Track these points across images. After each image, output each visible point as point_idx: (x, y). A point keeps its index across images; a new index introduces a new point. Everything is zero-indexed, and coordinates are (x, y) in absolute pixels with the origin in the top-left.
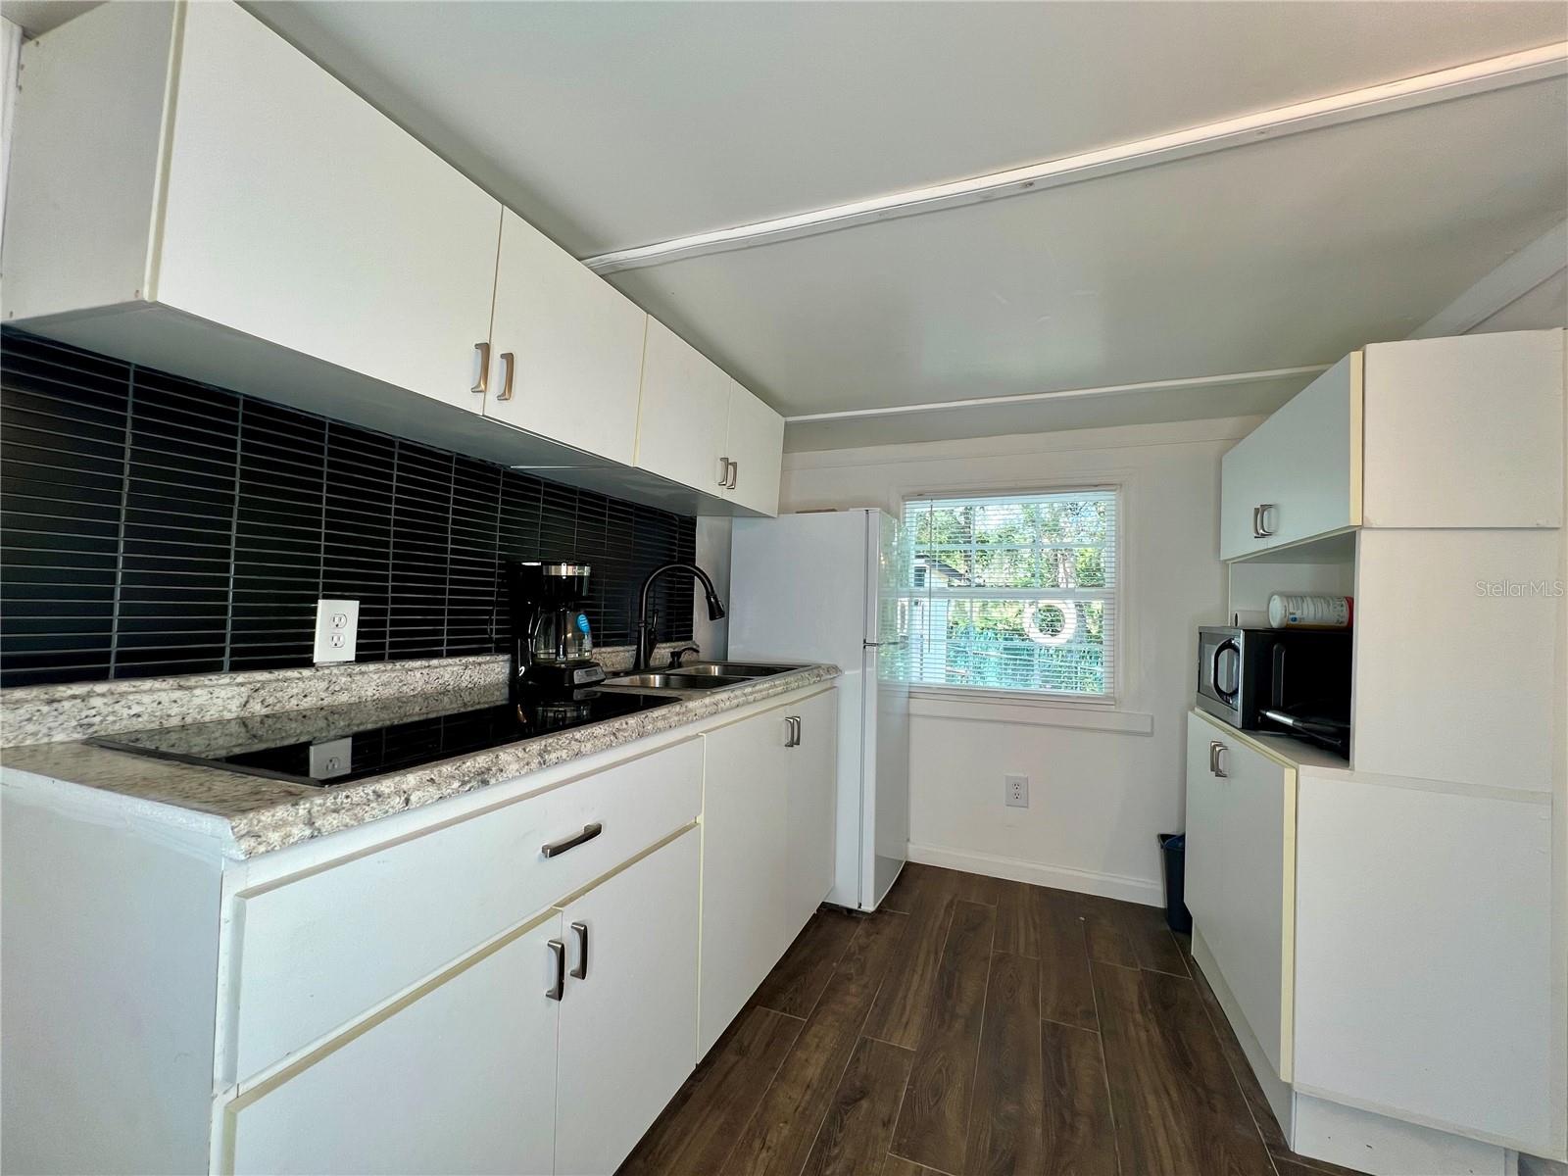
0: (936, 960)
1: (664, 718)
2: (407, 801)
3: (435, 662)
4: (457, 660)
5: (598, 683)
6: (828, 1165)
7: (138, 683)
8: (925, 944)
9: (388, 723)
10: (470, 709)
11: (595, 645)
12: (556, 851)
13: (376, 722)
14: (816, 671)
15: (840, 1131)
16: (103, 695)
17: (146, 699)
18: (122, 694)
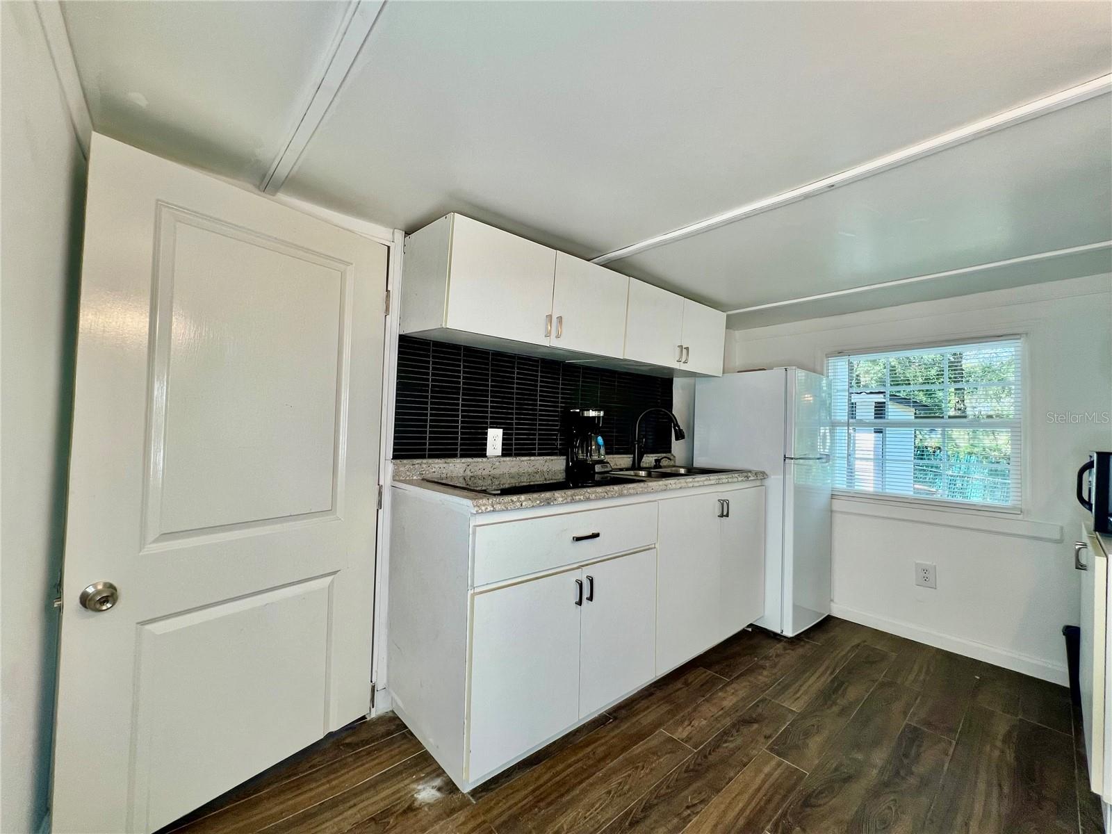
1: (634, 488)
2: (522, 505)
3: (532, 458)
4: (542, 457)
5: (607, 472)
7: (434, 460)
9: (514, 485)
10: (548, 482)
11: (607, 453)
12: (578, 539)
13: (509, 484)
14: (745, 474)
15: (737, 732)
16: (425, 464)
17: (437, 466)
18: (431, 464)
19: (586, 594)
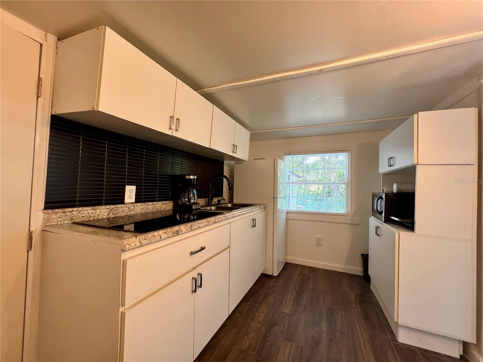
0: (295, 289)
1: (220, 218)
2: (161, 237)
3: (155, 203)
4: (160, 202)
5: (199, 209)
6: (266, 342)
7: (83, 208)
8: (292, 286)
10: (164, 216)
11: (198, 198)
12: (192, 253)
14: (260, 206)
15: (269, 334)
16: (76, 211)
17: (86, 212)
18: (80, 211)
19: (199, 284)
